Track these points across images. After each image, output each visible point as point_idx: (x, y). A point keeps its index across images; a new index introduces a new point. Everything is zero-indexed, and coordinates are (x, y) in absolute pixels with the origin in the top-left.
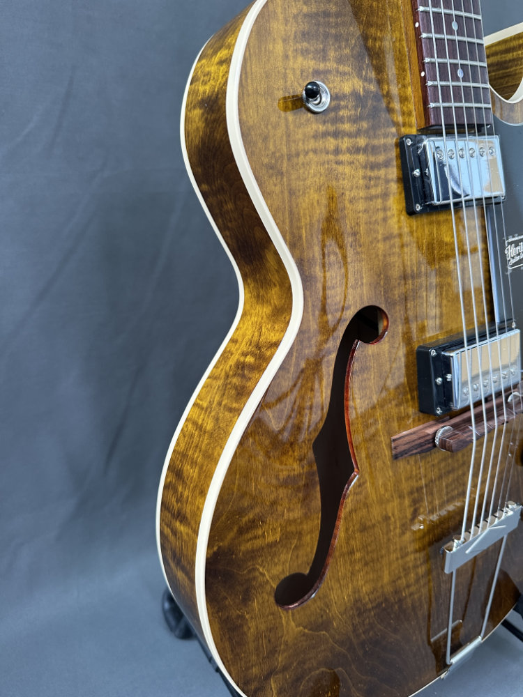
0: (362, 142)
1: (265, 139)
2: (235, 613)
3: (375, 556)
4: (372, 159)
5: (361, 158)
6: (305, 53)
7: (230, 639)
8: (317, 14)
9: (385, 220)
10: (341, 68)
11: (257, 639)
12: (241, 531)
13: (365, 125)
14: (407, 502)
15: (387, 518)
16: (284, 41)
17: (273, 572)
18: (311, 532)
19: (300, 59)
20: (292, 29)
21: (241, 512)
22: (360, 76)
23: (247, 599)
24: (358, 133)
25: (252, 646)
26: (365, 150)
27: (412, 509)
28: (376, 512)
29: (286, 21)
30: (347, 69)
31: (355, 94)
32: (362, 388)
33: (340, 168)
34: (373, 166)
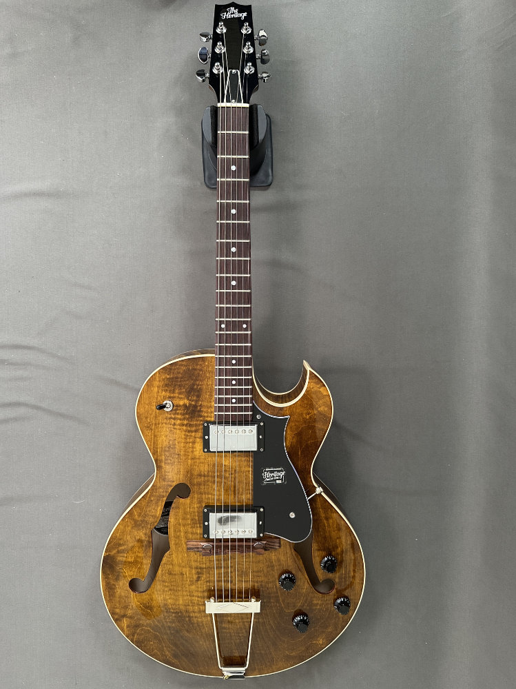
0: (185, 422)
1: (146, 418)
2: (112, 582)
3: (175, 588)
4: (189, 429)
5: (184, 428)
6: (166, 391)
7: (109, 592)
8: (173, 378)
9: (192, 452)
10: (180, 396)
11: (120, 597)
12: (118, 552)
13: (187, 416)
14: (194, 571)
15: (182, 574)
16: (158, 387)
17: (129, 574)
18: (146, 564)
19: (164, 393)
20: (161, 384)
21: (120, 545)
22: (188, 399)
23: (117, 579)
24: (184, 419)
25: (118, 599)
26: (186, 425)
27: (197, 576)
28: (177, 569)
29: (160, 381)
30: (182, 396)
31: (185, 405)
32: (176, 515)
33: (175, 430)
34: (189, 431)
